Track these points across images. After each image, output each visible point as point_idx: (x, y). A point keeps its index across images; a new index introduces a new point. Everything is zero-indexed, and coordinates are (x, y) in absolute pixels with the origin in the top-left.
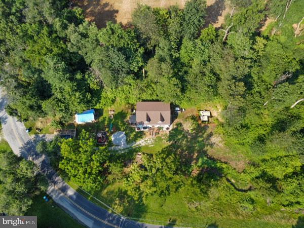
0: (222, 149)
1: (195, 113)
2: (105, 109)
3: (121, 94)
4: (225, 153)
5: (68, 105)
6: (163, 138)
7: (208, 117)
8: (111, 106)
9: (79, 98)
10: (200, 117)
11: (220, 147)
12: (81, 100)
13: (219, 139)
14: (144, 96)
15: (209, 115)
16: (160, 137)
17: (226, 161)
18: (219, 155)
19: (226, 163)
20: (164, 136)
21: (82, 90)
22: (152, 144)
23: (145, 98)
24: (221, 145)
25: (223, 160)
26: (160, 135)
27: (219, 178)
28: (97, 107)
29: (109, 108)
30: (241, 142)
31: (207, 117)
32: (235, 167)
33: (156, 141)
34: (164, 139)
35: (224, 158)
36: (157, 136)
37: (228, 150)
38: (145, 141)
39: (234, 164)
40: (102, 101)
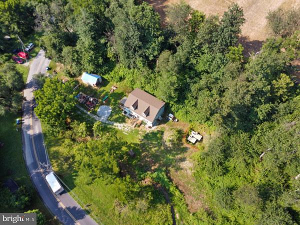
0: (188, 177)
1: (186, 129)
2: (111, 83)
3: (130, 76)
4: (188, 183)
5: (81, 59)
6: (140, 132)
7: (197, 141)
8: (117, 82)
9: (91, 57)
10: (188, 135)
11: (187, 173)
12: (92, 60)
13: (191, 165)
14: (147, 88)
15: (199, 139)
16: (138, 131)
17: (184, 191)
18: (180, 180)
19: (181, 192)
20: (143, 132)
21: (98, 53)
22: (127, 133)
23: (147, 89)
24: (189, 172)
25: (180, 188)
26: (139, 129)
27: (164, 203)
28: (106, 77)
29: (115, 84)
30: (212, 181)
31: (195, 140)
32: (189, 203)
33: (132, 132)
34: (140, 134)
35: (184, 187)
36: (136, 128)
37: (193, 181)
38: (124, 126)
39: (190, 200)
40: (112, 74)
